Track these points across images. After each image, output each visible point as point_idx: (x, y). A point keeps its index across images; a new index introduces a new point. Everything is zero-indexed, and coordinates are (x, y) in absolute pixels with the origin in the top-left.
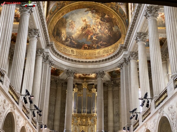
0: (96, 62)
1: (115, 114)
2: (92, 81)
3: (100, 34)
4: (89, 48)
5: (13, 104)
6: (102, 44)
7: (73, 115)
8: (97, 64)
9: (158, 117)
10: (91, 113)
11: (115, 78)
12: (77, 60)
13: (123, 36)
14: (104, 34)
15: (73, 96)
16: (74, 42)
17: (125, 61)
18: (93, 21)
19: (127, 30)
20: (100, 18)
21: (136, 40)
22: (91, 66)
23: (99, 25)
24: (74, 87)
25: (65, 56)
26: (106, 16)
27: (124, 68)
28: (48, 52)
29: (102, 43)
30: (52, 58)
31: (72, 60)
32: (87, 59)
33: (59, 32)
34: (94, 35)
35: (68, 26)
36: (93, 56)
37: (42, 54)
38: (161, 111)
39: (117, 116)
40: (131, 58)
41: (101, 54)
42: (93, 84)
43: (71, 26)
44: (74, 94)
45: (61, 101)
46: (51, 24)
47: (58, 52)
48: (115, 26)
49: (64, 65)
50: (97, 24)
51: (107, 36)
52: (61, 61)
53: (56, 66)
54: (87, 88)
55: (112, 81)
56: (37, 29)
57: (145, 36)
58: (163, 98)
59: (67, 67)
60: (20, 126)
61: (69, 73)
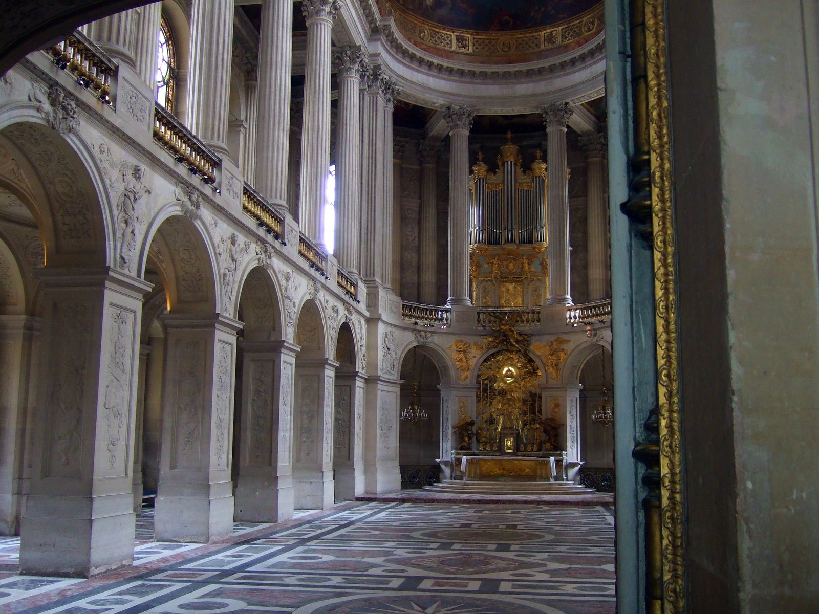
0: (541, 70)
4: (518, 23)
5: (264, 242)
7: (475, 252)
8: (546, 80)
10: (531, 242)
12: (478, 70)
15: (473, 191)
22: (524, 86)
24: (473, 161)
28: (378, 55)
30: (391, 70)
32: (510, 63)
36: (530, 50)
37: (356, 62)
44: (476, 183)
45: (437, 208)
47: (411, 51)
49: (436, 91)
52: (425, 77)
54: (518, 160)
55: (599, 132)
59: (446, 96)
60: (297, 302)
61: (454, 116)
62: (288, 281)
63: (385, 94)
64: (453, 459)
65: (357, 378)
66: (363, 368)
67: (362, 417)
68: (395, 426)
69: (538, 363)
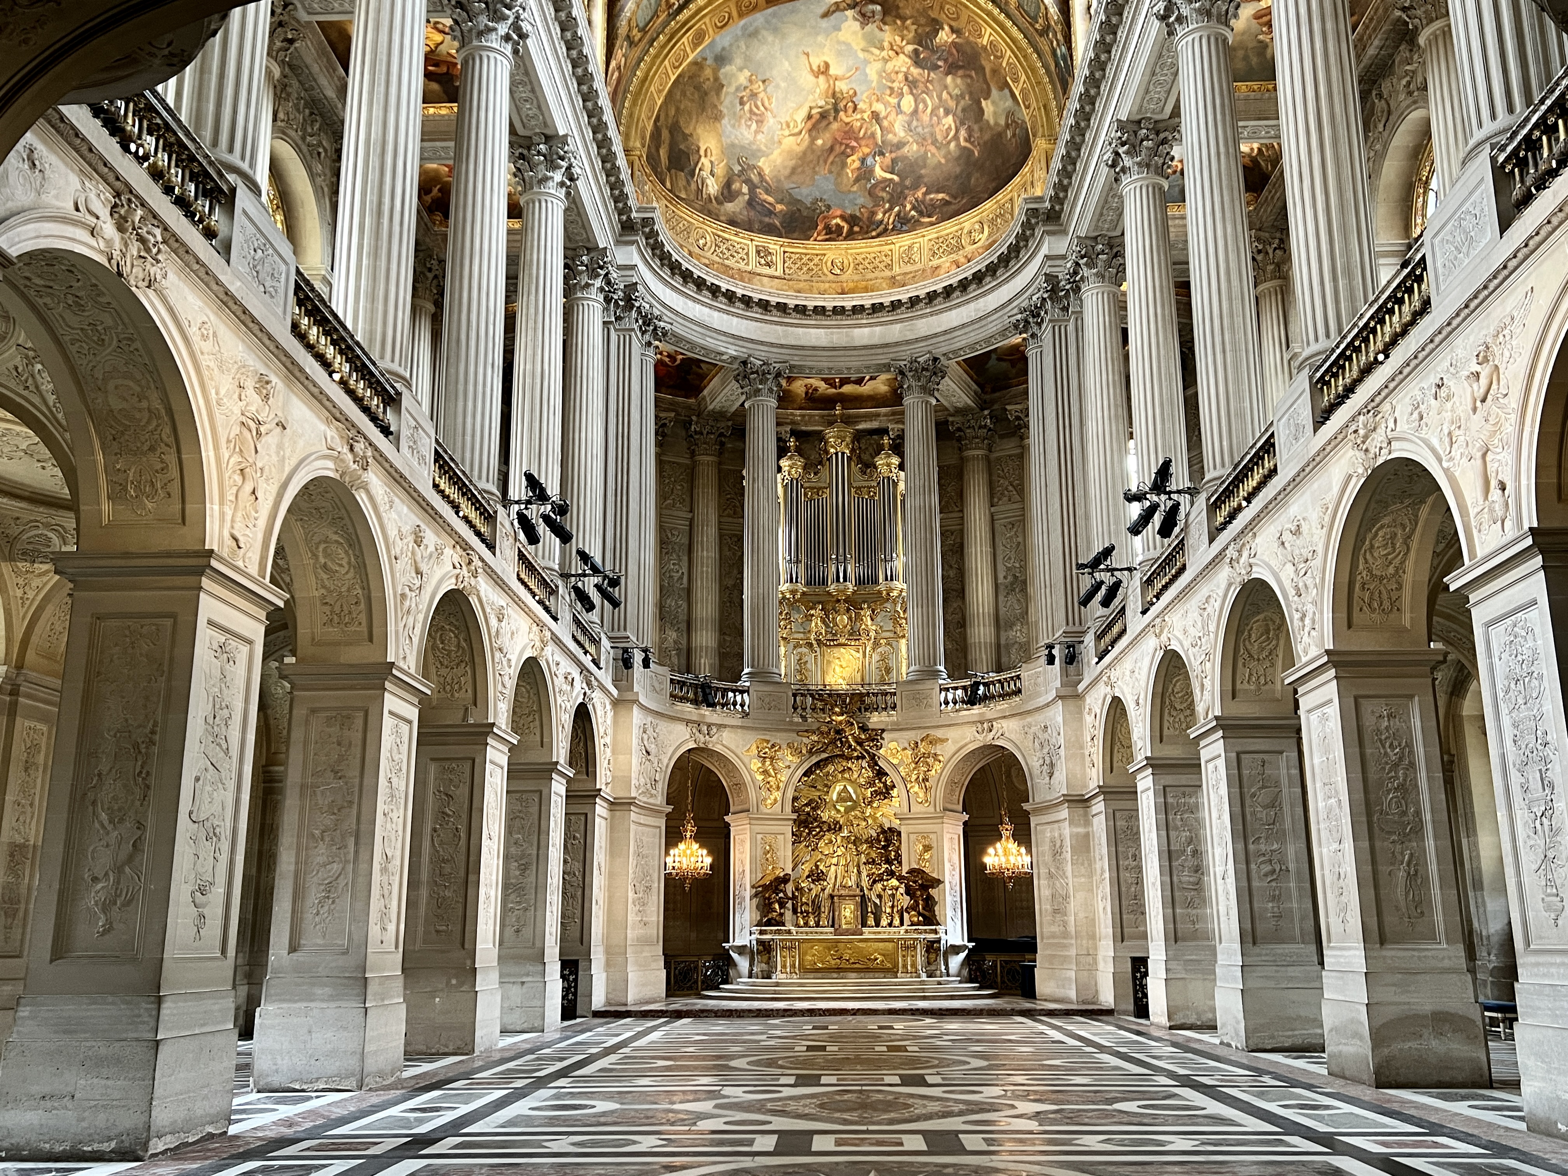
0: (896, 305)
1: (1001, 580)
2: (878, 415)
3: (915, 147)
4: (856, 229)
5: (466, 547)
6: (923, 202)
7: (784, 598)
9: (1223, 586)
10: (876, 582)
11: (997, 394)
12: (792, 303)
13: (1040, 145)
14: (934, 142)
15: (781, 500)
16: (770, 199)
17: (1052, 290)
18: (872, 71)
19: (1061, 109)
20: (910, 48)
21: (1113, 166)
22: (866, 330)
23: (905, 89)
24: (782, 452)
25: (724, 286)
26: (944, 36)
27: (1046, 333)
28: (633, 267)
29: (925, 194)
30: (653, 295)
31: (764, 305)
32: (843, 293)
33: (682, 147)
34: (882, 154)
35: (733, 106)
36: (877, 273)
37: (599, 275)
38: (1240, 552)
39: (1013, 590)
40: (1086, 272)
41: (922, 261)
42: (884, 431)
43: (747, 107)
44: (785, 487)
45: (720, 529)
46: (634, 103)
47: (685, 265)
48: (994, 92)
49: (725, 334)
50: (896, 85)
51: (949, 152)
52: (706, 310)
53: (679, 339)
54: (852, 451)
55: (982, 409)
56: (561, 133)
57: (1164, 142)
58: (1255, 483)
59: (741, 343)
60: (514, 658)
61: (752, 376)
62: (500, 620)
63: (644, 333)
64: (754, 942)
65: (598, 800)
66: (607, 784)
67: (603, 869)
68: (656, 885)
69: (893, 777)
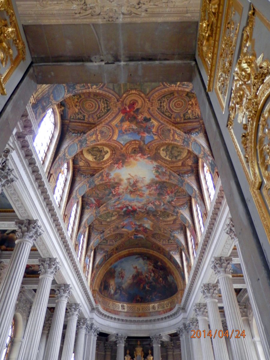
4: (142, 300)
8: (153, 324)
13: (179, 291)
17: (184, 327)
18: (146, 268)
20: (152, 265)
21: (196, 312)
22: (145, 326)
23: (152, 272)
25: (114, 317)
26: (159, 264)
28: (93, 318)
30: (97, 322)
33: (107, 285)
34: (148, 284)
35: (117, 275)
41: (157, 309)
48: (170, 276)
50: (150, 271)
51: (161, 286)
52: (109, 322)
56: (78, 303)
57: (205, 309)
59: (116, 329)
61: (119, 338)
63: (94, 334)
